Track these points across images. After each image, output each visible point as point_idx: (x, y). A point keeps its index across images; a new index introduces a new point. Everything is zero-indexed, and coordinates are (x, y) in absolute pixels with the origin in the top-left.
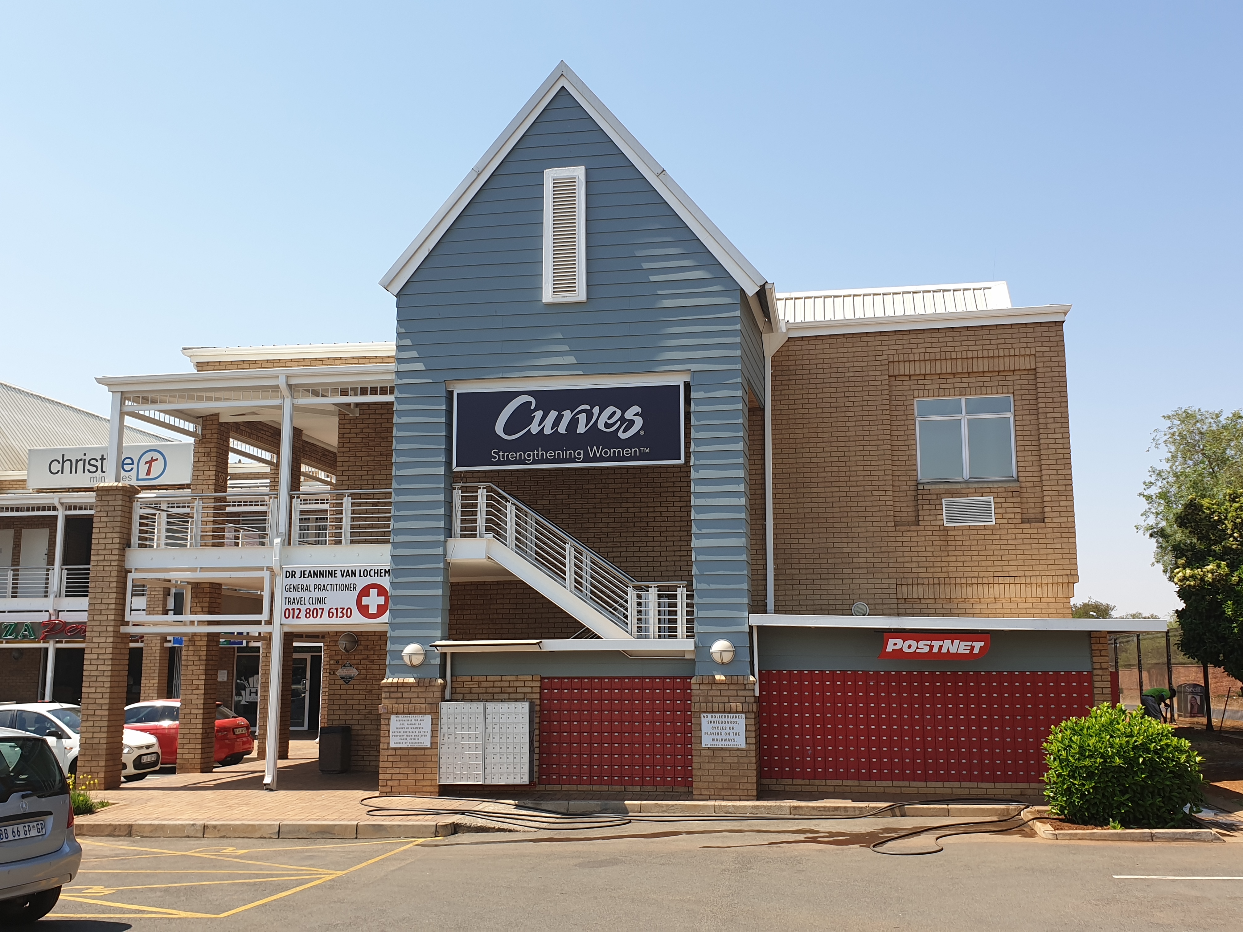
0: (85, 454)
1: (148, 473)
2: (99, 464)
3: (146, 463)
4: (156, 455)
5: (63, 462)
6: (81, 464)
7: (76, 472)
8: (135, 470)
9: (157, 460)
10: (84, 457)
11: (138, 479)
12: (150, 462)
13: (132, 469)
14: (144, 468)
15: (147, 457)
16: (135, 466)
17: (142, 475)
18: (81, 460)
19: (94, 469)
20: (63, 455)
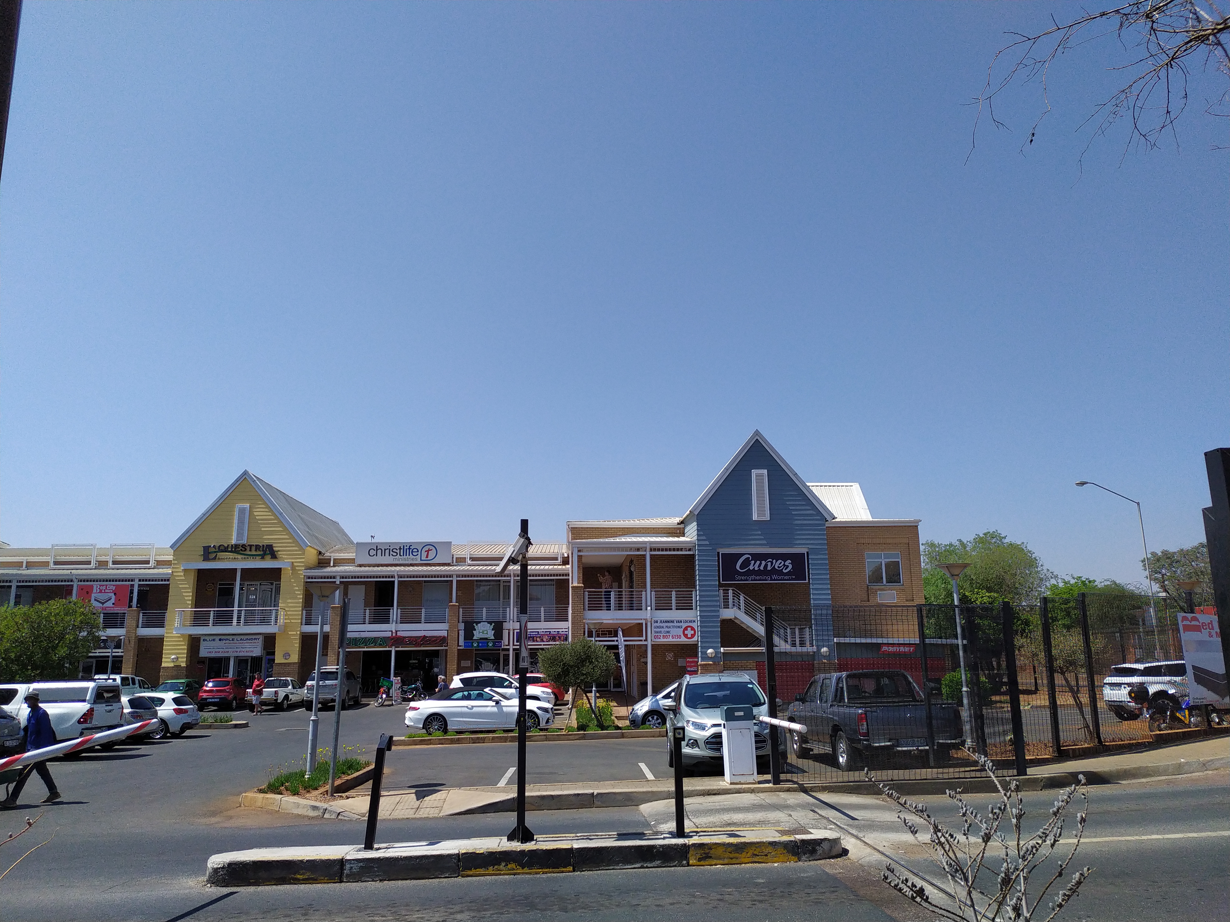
0: (390, 546)
2: (398, 551)
3: (426, 551)
4: (431, 547)
5: (377, 550)
7: (385, 555)
8: (420, 554)
9: (431, 550)
11: (421, 560)
12: (428, 551)
13: (418, 554)
14: (424, 554)
15: (426, 548)
16: (419, 553)
17: (424, 558)
18: (387, 549)
19: (395, 554)
20: (377, 546)
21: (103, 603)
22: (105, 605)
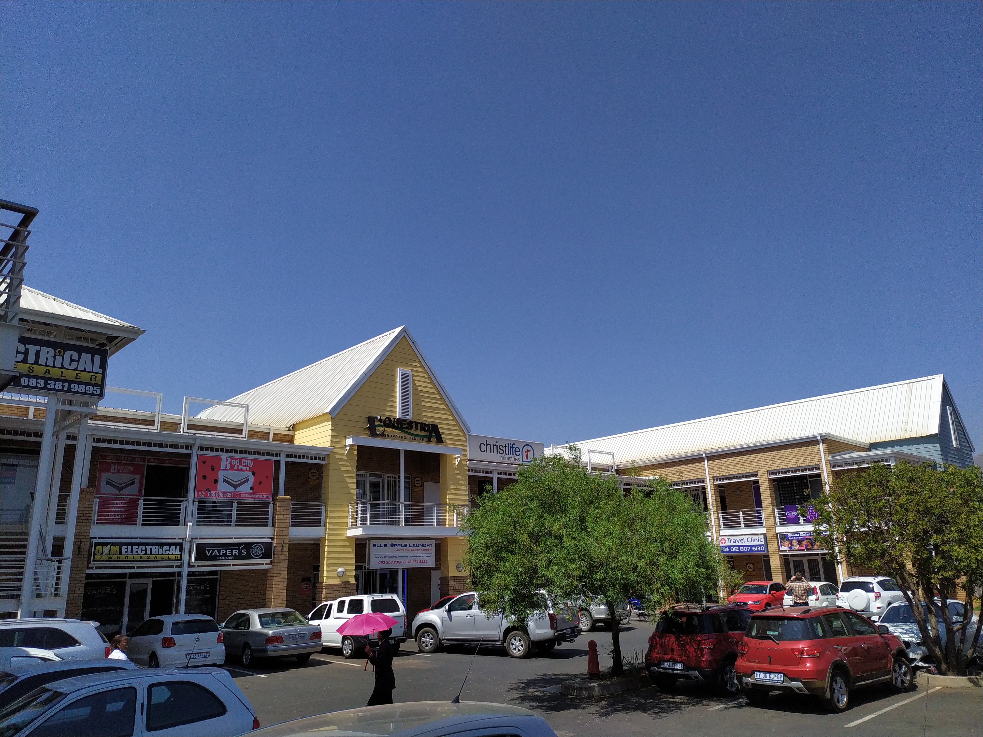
0: (497, 442)
1: (527, 458)
2: (504, 449)
3: (526, 452)
4: (530, 449)
5: (487, 445)
6: (495, 447)
7: (493, 453)
8: (521, 454)
9: (530, 451)
10: (497, 444)
11: (523, 461)
12: (527, 452)
13: (520, 454)
14: (525, 455)
15: (526, 449)
16: (521, 453)
17: (524, 459)
18: (495, 445)
19: (501, 452)
20: (486, 441)
21: (235, 487)
22: (240, 489)
